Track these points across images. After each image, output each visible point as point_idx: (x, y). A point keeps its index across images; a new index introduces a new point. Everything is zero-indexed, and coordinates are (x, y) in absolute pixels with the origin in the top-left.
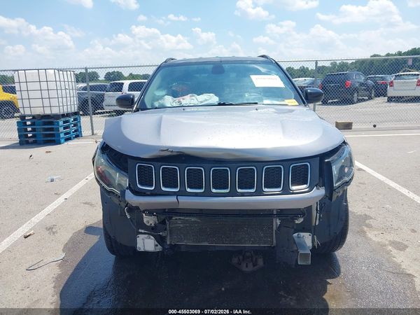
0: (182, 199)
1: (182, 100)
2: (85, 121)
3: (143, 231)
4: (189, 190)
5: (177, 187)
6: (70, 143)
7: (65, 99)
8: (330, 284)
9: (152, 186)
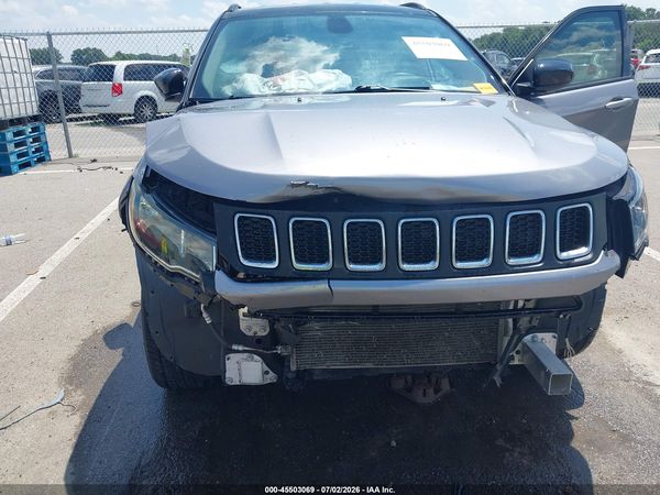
0: (340, 287)
1: (280, 82)
2: (53, 133)
3: (240, 348)
4: (352, 267)
5: (327, 260)
6: (29, 172)
7: (12, 92)
8: (577, 419)
9: (272, 259)
